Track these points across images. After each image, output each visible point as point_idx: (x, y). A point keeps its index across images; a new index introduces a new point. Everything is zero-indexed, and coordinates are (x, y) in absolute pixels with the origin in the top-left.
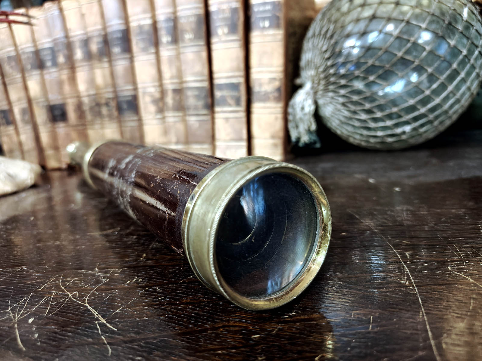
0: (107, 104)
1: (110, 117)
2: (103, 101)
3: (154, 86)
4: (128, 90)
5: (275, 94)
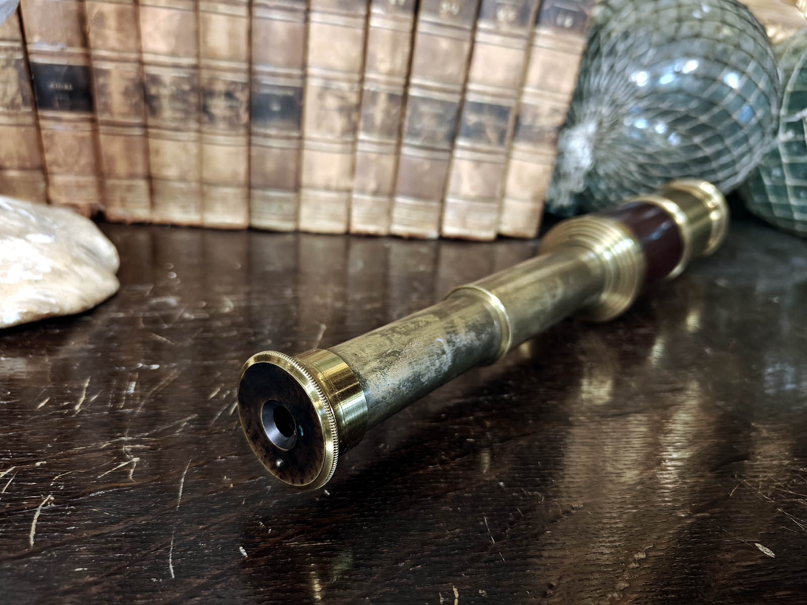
0: (229, 95)
1: (232, 123)
2: (220, 87)
4: (288, 76)
5: (553, 135)
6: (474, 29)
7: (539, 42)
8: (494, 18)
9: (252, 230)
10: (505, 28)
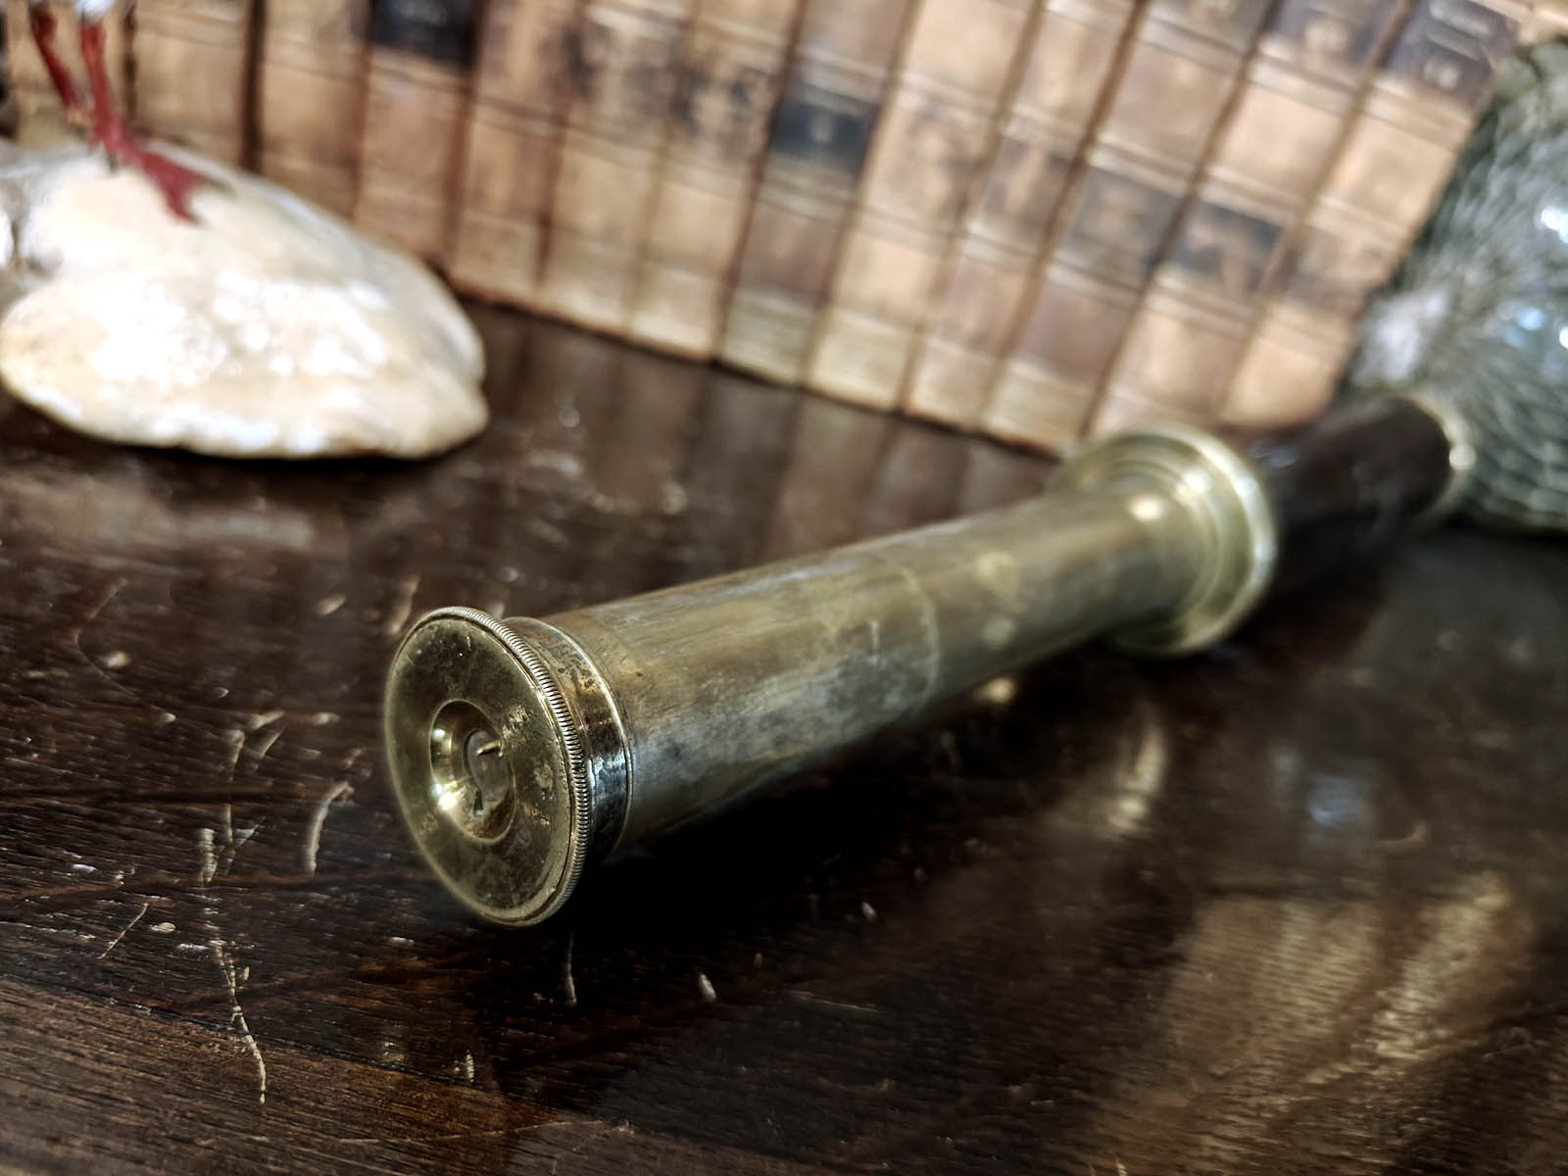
0: (738, 91)
1: (730, 145)
2: (723, 71)
3: (978, 111)
4: (861, 77)
5: (1355, 304)
6: (1252, 54)
7: (1379, 107)
8: (1298, 39)
9: (717, 367)
10: (1316, 63)
